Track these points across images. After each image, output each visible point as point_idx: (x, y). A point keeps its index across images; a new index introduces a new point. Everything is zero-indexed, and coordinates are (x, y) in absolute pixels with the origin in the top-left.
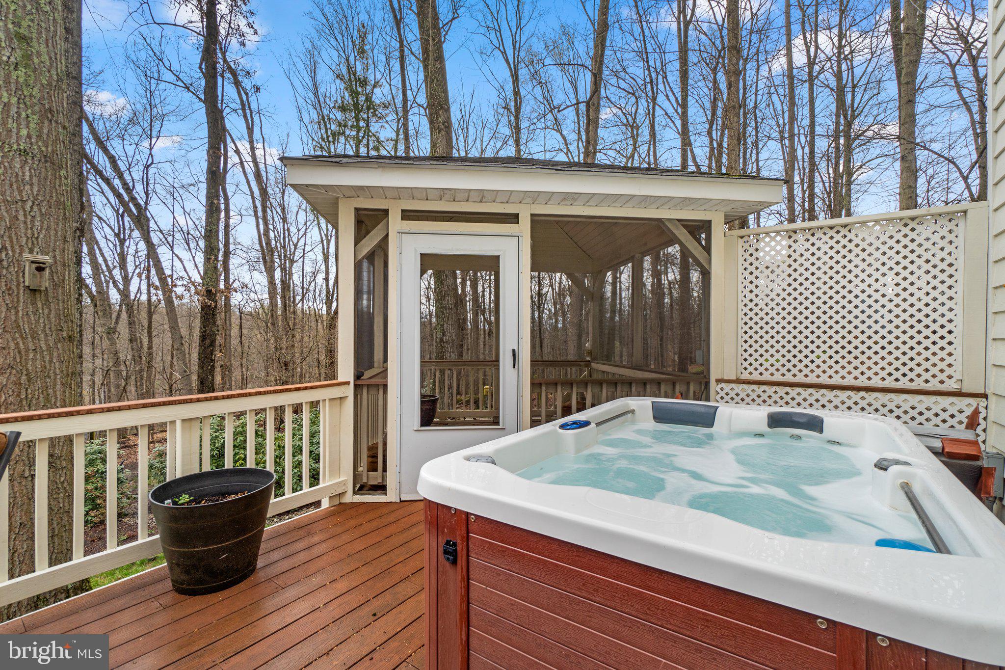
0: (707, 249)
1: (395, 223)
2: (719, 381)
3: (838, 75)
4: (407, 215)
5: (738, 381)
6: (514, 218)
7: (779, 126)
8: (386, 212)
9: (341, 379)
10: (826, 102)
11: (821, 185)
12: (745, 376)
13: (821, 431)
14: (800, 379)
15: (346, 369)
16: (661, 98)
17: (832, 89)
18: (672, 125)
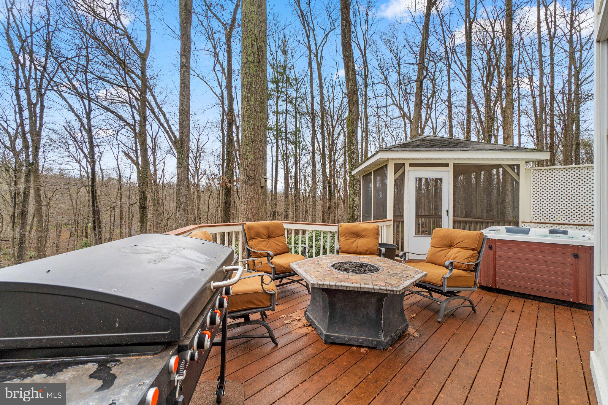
0: (518, 174)
1: (407, 167)
2: (523, 222)
3: (571, 42)
4: (411, 165)
5: (531, 222)
6: (447, 165)
7: (528, 74)
8: (404, 164)
9: (388, 219)
10: (561, 56)
11: (558, 108)
12: (534, 220)
13: (567, 234)
14: (557, 221)
15: (390, 215)
16: (454, 66)
17: (565, 51)
18: (458, 79)
